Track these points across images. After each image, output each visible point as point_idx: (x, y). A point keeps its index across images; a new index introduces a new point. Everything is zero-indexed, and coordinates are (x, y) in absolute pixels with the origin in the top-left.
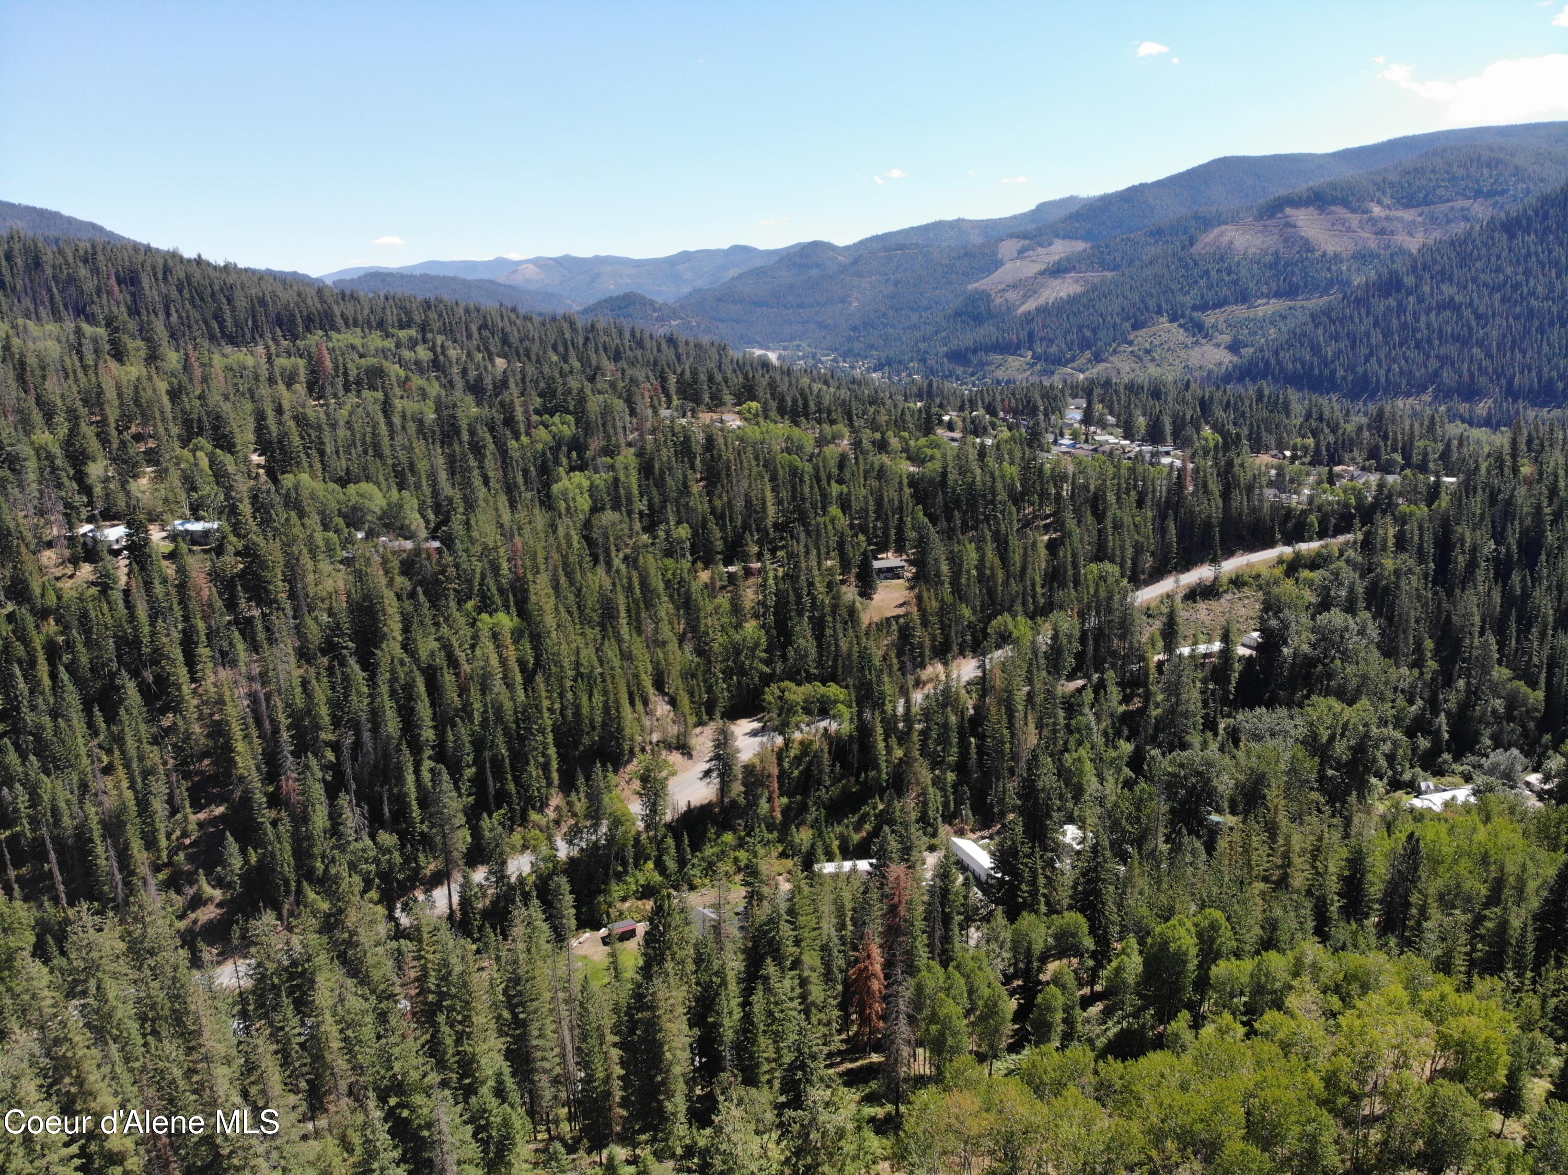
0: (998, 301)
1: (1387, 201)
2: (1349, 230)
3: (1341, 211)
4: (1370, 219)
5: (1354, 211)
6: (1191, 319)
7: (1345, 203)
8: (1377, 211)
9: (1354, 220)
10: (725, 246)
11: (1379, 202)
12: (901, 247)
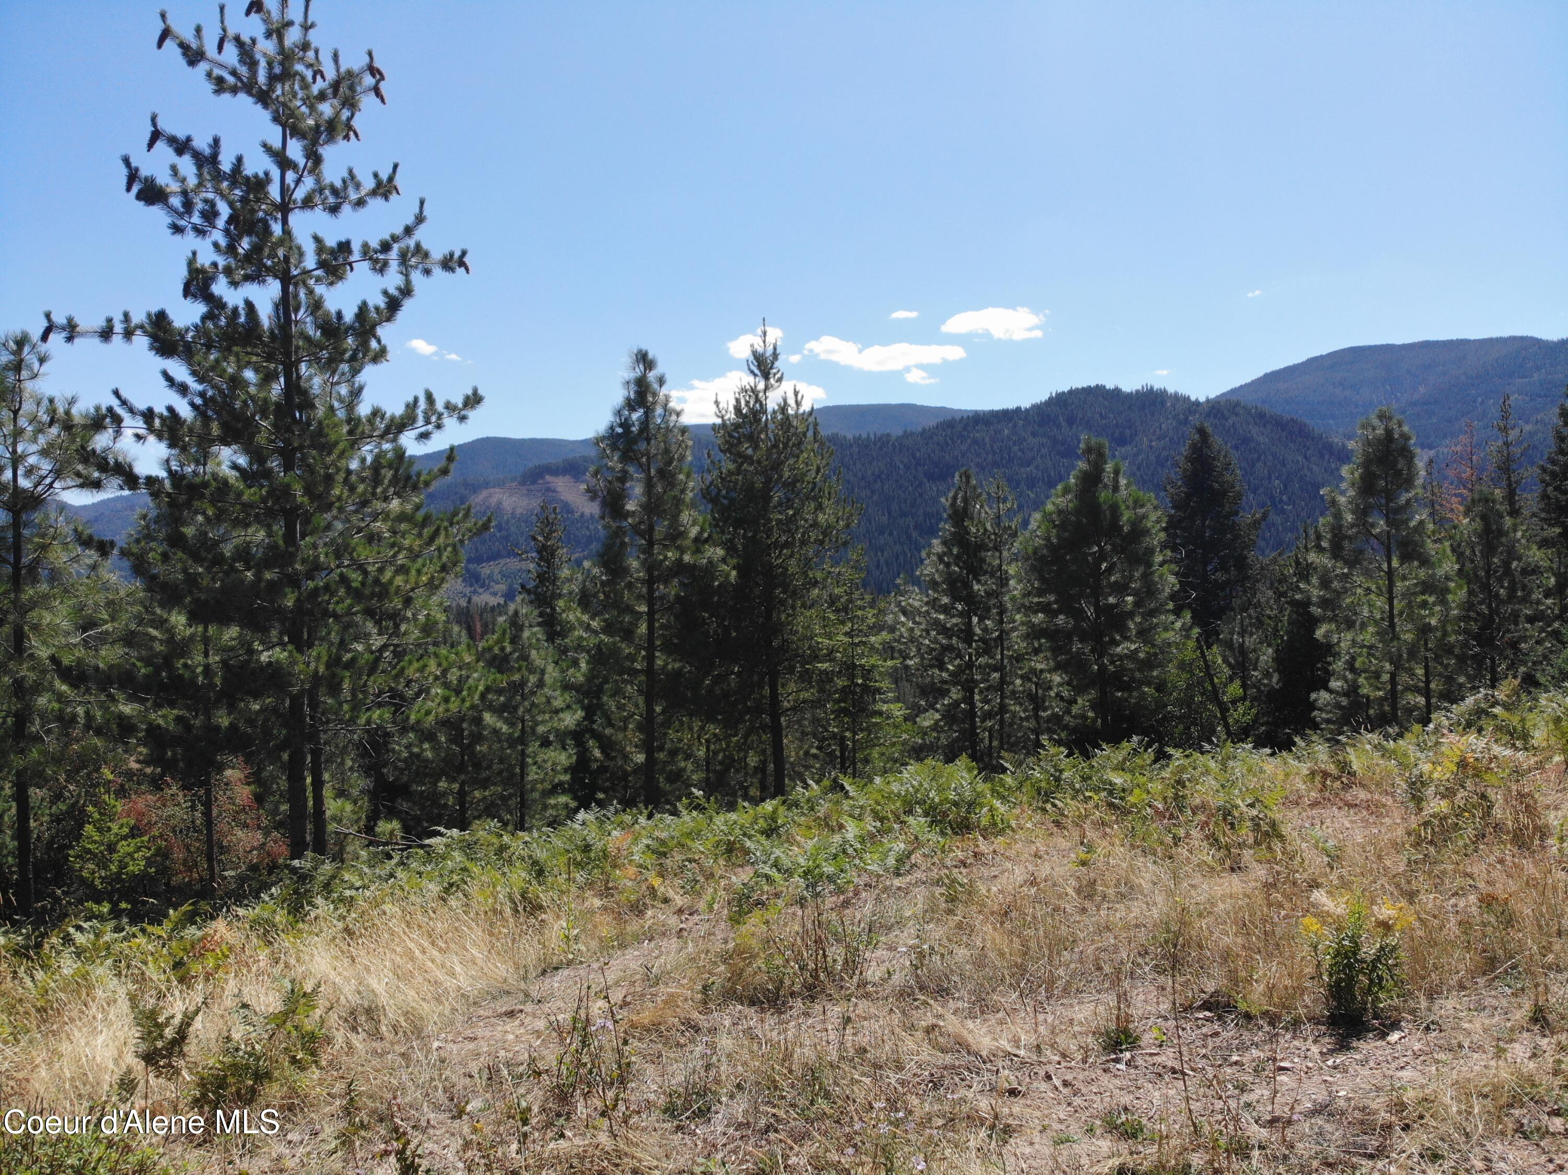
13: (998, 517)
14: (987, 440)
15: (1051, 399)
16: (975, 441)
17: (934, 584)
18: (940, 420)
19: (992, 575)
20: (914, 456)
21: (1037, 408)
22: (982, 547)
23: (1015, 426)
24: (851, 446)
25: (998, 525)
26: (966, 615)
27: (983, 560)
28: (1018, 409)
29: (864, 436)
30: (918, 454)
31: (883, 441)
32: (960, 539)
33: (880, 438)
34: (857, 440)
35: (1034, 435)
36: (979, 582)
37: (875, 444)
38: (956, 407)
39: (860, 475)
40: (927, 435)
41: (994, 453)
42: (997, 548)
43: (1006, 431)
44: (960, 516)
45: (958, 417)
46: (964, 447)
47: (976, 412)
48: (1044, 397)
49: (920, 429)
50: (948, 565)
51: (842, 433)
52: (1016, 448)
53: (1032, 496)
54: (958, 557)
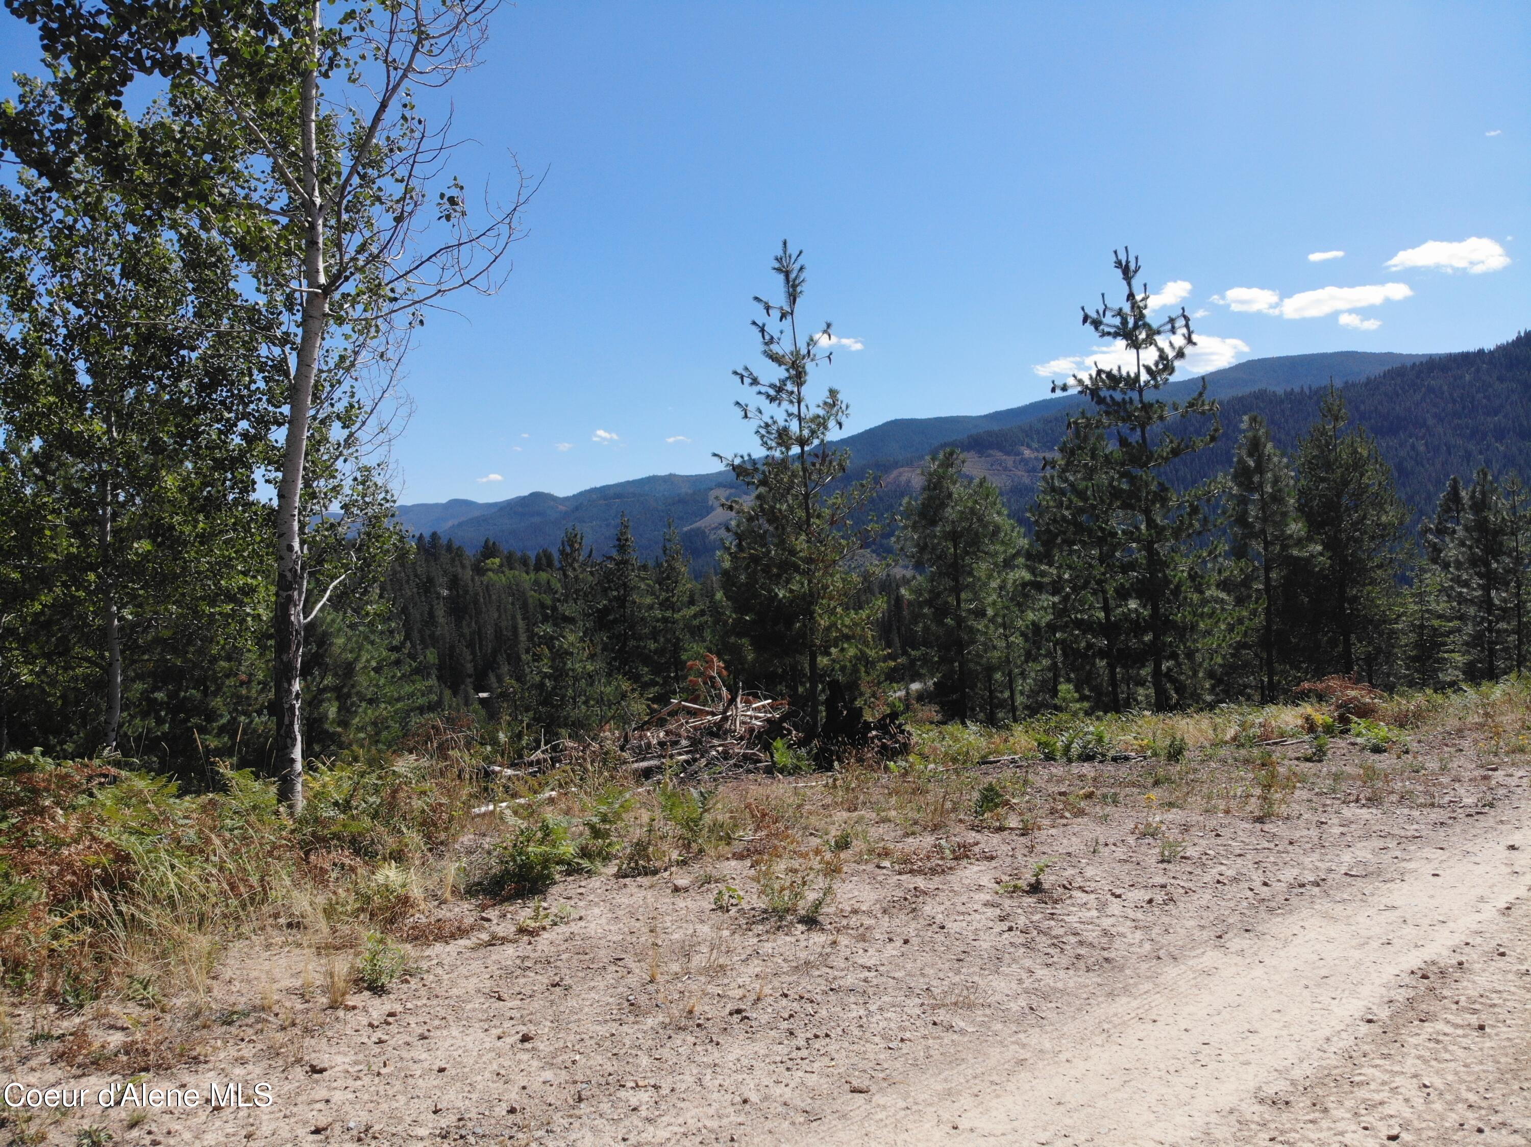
0: (712, 537)
1: (1035, 445)
2: (1006, 469)
3: (999, 455)
4: (1022, 460)
5: (1008, 453)
6: (881, 545)
7: (1000, 448)
8: (1027, 453)
9: (1009, 461)
10: (443, 500)
11: (1029, 446)
12: (618, 496)
13: (1514, 507)
14: (1445, 388)
15: (1519, 339)
16: (1431, 390)
17: (1459, 565)
18: (1387, 368)
19: (1510, 555)
20: (1357, 408)
21: (1503, 350)
22: (1499, 532)
23: (1478, 370)
24: (1282, 402)
25: (1514, 514)
26: (1486, 589)
27: (1501, 544)
28: (1481, 352)
29: (1297, 390)
30: (1362, 408)
31: (1319, 395)
32: (1481, 526)
33: (1316, 393)
34: (1289, 395)
35: (1501, 379)
36: (1498, 561)
37: (1310, 398)
38: (1405, 352)
39: (1293, 433)
40: (1372, 385)
41: (1454, 402)
42: (1513, 534)
43: (1467, 377)
44: (1480, 506)
45: (1409, 364)
46: (1418, 397)
47: (1431, 356)
48: (1511, 337)
49: (1363, 379)
50: (1470, 548)
51: (1271, 389)
52: (1480, 395)
53: (1502, 448)
54: (1478, 541)
